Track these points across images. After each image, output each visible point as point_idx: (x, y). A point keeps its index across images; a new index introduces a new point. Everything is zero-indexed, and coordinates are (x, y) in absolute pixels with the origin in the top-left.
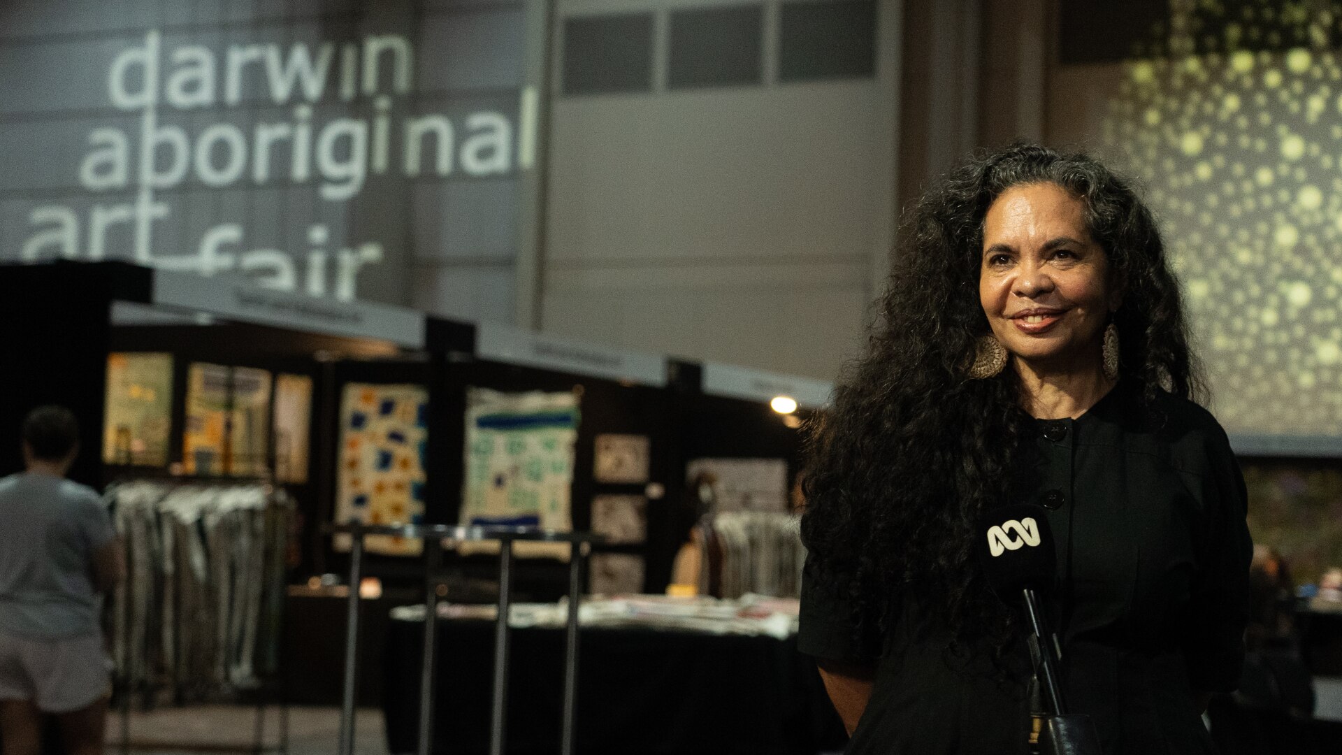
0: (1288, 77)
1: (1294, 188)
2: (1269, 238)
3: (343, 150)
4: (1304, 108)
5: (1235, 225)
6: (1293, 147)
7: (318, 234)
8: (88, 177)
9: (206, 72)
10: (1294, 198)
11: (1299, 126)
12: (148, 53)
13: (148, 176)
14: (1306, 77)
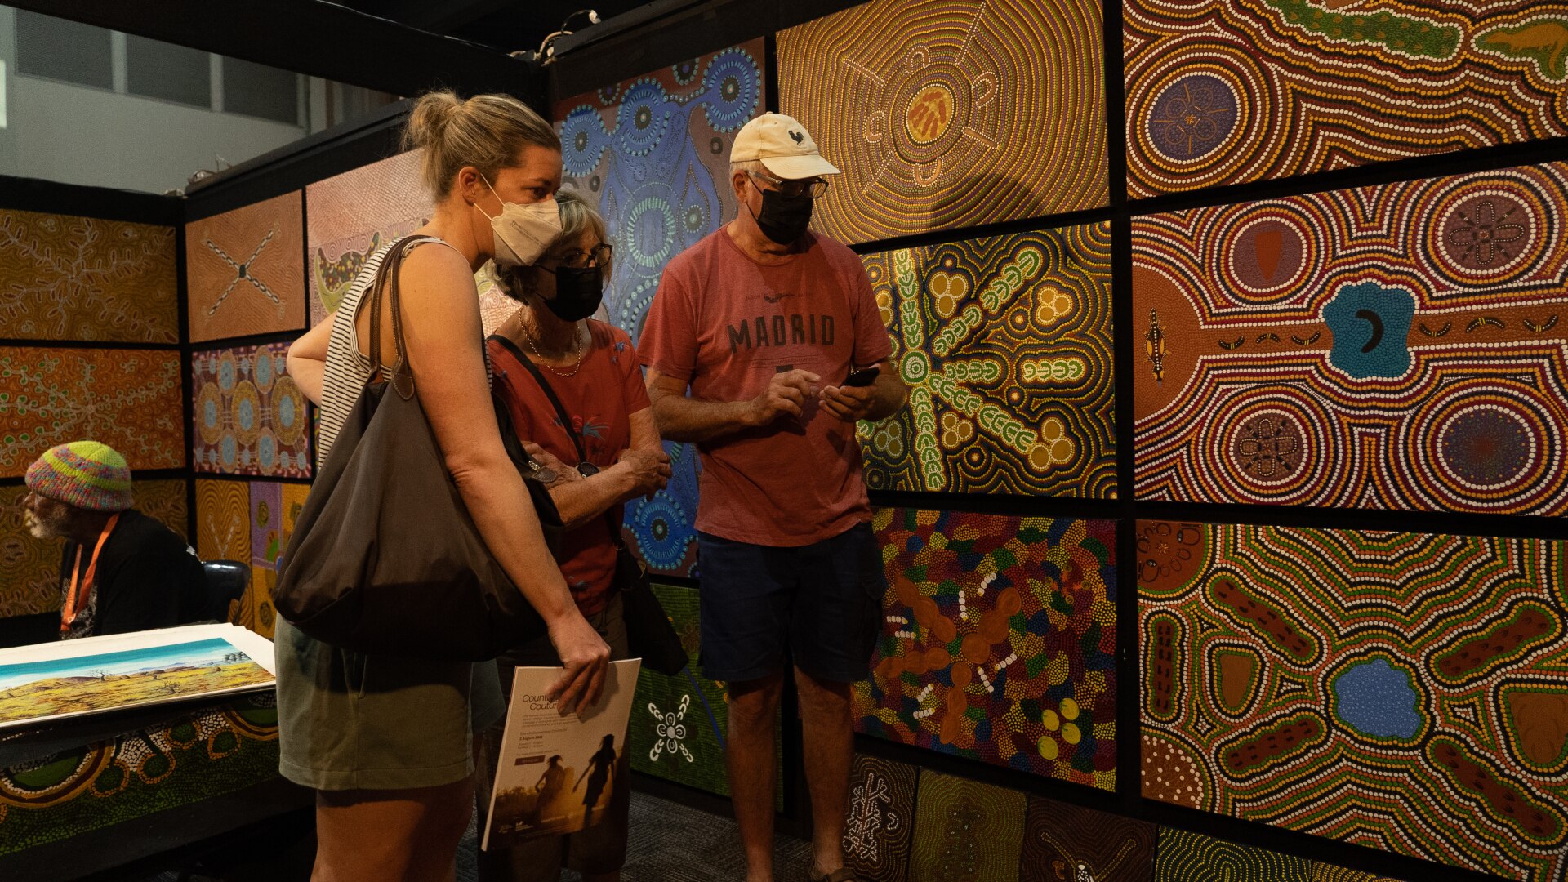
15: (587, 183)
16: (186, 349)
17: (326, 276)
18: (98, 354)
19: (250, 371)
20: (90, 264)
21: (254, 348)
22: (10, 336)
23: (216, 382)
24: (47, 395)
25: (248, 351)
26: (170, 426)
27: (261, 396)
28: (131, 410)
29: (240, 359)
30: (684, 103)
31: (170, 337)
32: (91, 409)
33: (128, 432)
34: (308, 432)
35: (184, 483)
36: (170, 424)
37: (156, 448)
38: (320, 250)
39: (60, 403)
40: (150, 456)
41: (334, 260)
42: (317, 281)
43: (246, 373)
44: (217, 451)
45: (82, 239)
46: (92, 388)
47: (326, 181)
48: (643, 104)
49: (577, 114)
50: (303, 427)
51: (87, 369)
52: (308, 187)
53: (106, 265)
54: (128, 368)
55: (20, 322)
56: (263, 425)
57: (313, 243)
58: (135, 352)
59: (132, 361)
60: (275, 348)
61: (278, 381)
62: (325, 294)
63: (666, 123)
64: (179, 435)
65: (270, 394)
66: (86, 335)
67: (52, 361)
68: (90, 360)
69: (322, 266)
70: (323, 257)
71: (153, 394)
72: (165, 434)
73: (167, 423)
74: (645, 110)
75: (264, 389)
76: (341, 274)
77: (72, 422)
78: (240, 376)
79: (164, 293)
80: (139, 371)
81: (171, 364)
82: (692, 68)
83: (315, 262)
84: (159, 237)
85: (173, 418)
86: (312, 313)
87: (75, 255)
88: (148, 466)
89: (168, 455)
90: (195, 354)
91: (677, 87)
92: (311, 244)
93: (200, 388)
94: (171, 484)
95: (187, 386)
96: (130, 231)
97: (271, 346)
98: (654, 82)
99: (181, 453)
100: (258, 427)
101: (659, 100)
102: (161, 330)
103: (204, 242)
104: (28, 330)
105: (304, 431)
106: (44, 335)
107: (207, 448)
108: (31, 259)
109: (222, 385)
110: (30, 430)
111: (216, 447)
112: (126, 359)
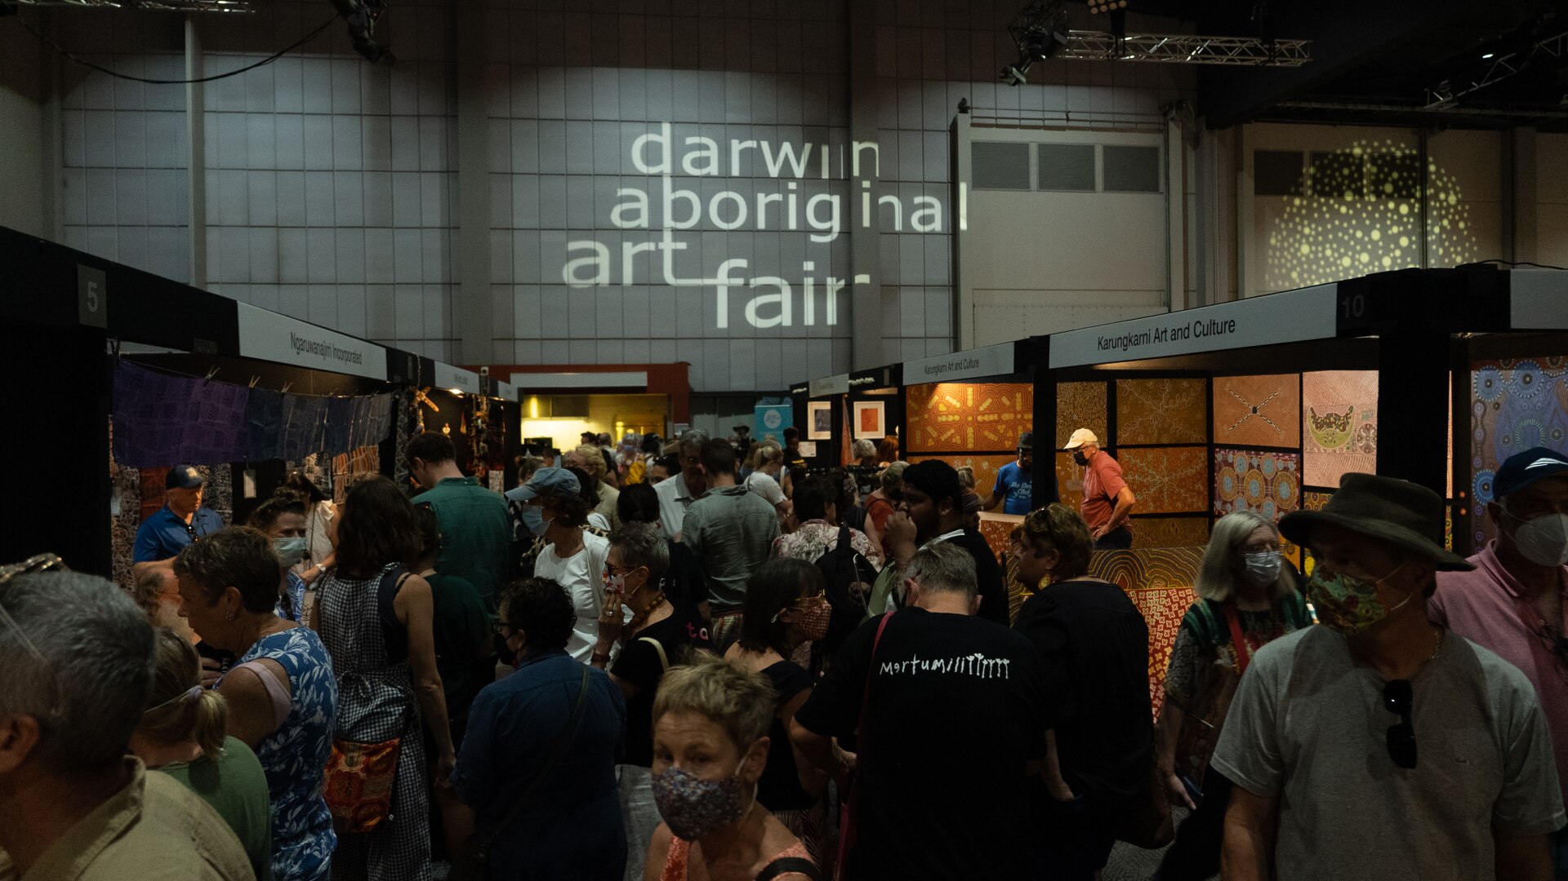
0: (1396, 210)
1: (1364, 249)
2: (1341, 256)
3: (824, 211)
4: (1390, 227)
5: (1336, 239)
6: (1376, 235)
7: (809, 266)
8: (615, 218)
9: (713, 154)
10: (1360, 253)
11: (1384, 230)
12: (664, 136)
13: (668, 222)
14: (1401, 216)
15: (1492, 406)
16: (1211, 446)
17: (1316, 422)
18: (1170, 450)
19: (1259, 465)
20: (1168, 404)
21: (1262, 453)
22: (1134, 443)
23: (1233, 468)
24: (1148, 472)
25: (1257, 454)
26: (1202, 488)
27: (1266, 480)
28: (1184, 480)
29: (1252, 458)
30: (1552, 377)
31: (1202, 439)
32: (1166, 479)
33: (1182, 492)
34: (1299, 504)
35: (1207, 519)
36: (1201, 487)
37: (1194, 500)
38: (1312, 408)
39: (1153, 477)
40: (1192, 504)
41: (1322, 415)
42: (1309, 424)
43: (1255, 466)
44: (1232, 505)
45: (1164, 390)
46: (1166, 468)
47: (1317, 372)
48: (1528, 372)
49: (1486, 369)
50: (1296, 500)
51: (1165, 457)
52: (1304, 373)
53: (1174, 403)
54: (1183, 457)
55: (1138, 436)
56: (1267, 495)
57: (1307, 403)
58: (1186, 448)
59: (1184, 453)
60: (1277, 455)
61: (1279, 473)
62: (1313, 432)
63: (1541, 385)
64: (1206, 493)
65: (1272, 479)
66: (1165, 441)
67: (1150, 454)
68: (1166, 454)
69: (1312, 417)
70: (1313, 412)
71: (1193, 471)
72: (1199, 493)
73: (1201, 486)
74: (1529, 375)
75: (1269, 476)
76: (1326, 423)
77: (1158, 486)
78: (1251, 466)
79: (1200, 416)
80: (1187, 459)
81: (1202, 454)
82: (1558, 360)
83: (1308, 415)
84: (1199, 385)
85: (1203, 484)
86: (1305, 441)
87: (1161, 400)
88: (1191, 510)
89: (1200, 504)
90: (1217, 450)
91: (1549, 368)
92: (1305, 404)
93: (1220, 468)
94: (1201, 520)
95: (1211, 467)
96: (1185, 384)
97: (1274, 454)
98: (1535, 363)
99: (1206, 503)
100: (1263, 496)
101: (1538, 374)
102: (1198, 436)
103: (1227, 390)
104: (1141, 440)
105: (1297, 503)
106: (1148, 442)
107: (1225, 503)
108: (1143, 404)
109: (1237, 470)
110: (1141, 490)
111: (1231, 503)
112: (1182, 453)
